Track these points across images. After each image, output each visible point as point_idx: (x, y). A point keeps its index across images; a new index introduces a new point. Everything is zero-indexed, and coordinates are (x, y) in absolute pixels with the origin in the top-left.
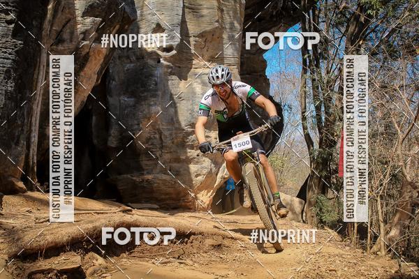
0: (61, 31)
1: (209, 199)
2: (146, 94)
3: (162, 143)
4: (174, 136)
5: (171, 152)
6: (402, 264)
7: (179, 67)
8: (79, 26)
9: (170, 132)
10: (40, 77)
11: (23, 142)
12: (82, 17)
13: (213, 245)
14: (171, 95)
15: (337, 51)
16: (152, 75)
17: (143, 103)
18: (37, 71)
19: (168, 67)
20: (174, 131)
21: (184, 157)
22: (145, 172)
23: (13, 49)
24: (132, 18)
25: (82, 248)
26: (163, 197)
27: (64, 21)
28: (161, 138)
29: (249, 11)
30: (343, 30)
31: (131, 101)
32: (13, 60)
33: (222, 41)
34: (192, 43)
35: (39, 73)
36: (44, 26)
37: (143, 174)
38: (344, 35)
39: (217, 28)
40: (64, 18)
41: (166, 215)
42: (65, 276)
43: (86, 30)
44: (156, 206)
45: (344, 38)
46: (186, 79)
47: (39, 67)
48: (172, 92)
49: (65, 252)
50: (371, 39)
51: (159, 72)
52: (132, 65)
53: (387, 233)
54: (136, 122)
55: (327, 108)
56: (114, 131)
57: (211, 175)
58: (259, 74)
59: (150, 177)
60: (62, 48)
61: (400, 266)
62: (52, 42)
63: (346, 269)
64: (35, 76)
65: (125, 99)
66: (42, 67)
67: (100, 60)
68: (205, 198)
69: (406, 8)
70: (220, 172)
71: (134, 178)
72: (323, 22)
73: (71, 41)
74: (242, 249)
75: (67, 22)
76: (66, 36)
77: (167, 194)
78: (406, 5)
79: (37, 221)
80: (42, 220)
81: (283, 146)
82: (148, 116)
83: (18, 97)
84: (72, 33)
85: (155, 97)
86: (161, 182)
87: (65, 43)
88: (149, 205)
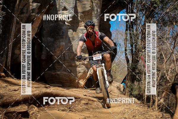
0: (23, 8)
1: (84, 83)
2: (58, 37)
3: (64, 59)
4: (70, 55)
5: (68, 62)
6: (164, 114)
7: (73, 26)
8: (31, 7)
9: (68, 54)
10: (13, 28)
11: (5, 56)
12: (32, 3)
13: (84, 103)
14: (69, 38)
15: (141, 22)
16: (61, 29)
17: (57, 41)
18: (11, 26)
19: (68, 26)
20: (70, 53)
21: (73, 65)
22: (57, 71)
23: (2, 16)
24: (54, 4)
25: (28, 103)
26: (64, 81)
27: (24, 4)
28: (64, 56)
29: (104, 3)
30: (144, 12)
31: (52, 40)
32: (1, 20)
33: (92, 15)
34: (79, 16)
35: (12, 27)
36: (16, 6)
37: (56, 71)
38: (144, 15)
39: (90, 10)
40: (24, 3)
41: (65, 89)
42: (20, 115)
43: (34, 9)
44: (61, 85)
45: (144, 16)
46: (76, 31)
47: (13, 24)
48: (70, 36)
49: (21, 104)
50: (156, 17)
51: (64, 28)
52: (53, 24)
53: (159, 100)
54: (54, 49)
55: (136, 46)
56: (44, 52)
57: (85, 73)
58: (107, 30)
59: (59, 73)
60: (23, 16)
61: (163, 115)
62: (19, 13)
63: (140, 116)
64: (11, 28)
65: (49, 39)
66: (14, 24)
67: (39, 22)
68: (82, 82)
69: (171, 4)
70: (89, 72)
71: (52, 73)
72: (136, 9)
73: (27, 13)
74: (96, 105)
75: (26, 5)
76: (25, 11)
77: (66, 80)
78: (171, 3)
79: (9, 90)
80: (11, 90)
81: (116, 61)
82: (59, 46)
83: (3, 37)
84: (27, 10)
85: (62, 38)
86: (63, 75)
87: (24, 14)
88: (58, 85)
